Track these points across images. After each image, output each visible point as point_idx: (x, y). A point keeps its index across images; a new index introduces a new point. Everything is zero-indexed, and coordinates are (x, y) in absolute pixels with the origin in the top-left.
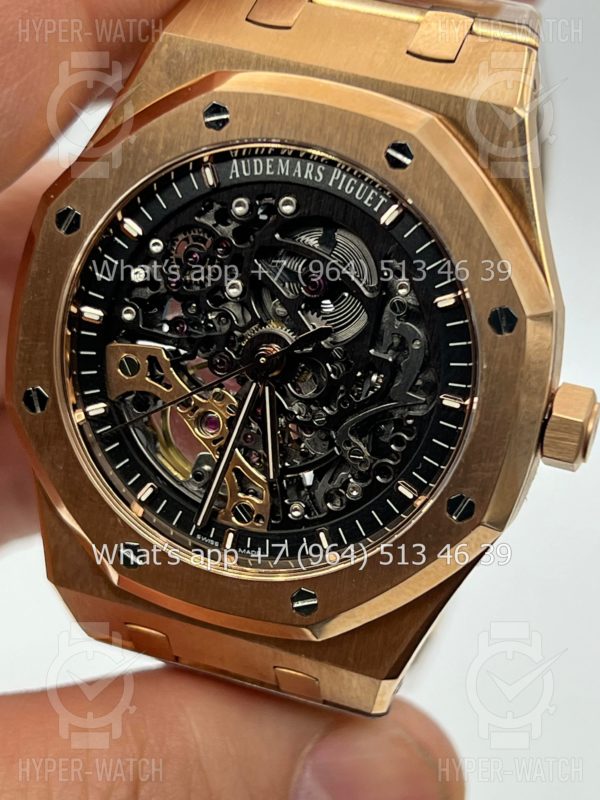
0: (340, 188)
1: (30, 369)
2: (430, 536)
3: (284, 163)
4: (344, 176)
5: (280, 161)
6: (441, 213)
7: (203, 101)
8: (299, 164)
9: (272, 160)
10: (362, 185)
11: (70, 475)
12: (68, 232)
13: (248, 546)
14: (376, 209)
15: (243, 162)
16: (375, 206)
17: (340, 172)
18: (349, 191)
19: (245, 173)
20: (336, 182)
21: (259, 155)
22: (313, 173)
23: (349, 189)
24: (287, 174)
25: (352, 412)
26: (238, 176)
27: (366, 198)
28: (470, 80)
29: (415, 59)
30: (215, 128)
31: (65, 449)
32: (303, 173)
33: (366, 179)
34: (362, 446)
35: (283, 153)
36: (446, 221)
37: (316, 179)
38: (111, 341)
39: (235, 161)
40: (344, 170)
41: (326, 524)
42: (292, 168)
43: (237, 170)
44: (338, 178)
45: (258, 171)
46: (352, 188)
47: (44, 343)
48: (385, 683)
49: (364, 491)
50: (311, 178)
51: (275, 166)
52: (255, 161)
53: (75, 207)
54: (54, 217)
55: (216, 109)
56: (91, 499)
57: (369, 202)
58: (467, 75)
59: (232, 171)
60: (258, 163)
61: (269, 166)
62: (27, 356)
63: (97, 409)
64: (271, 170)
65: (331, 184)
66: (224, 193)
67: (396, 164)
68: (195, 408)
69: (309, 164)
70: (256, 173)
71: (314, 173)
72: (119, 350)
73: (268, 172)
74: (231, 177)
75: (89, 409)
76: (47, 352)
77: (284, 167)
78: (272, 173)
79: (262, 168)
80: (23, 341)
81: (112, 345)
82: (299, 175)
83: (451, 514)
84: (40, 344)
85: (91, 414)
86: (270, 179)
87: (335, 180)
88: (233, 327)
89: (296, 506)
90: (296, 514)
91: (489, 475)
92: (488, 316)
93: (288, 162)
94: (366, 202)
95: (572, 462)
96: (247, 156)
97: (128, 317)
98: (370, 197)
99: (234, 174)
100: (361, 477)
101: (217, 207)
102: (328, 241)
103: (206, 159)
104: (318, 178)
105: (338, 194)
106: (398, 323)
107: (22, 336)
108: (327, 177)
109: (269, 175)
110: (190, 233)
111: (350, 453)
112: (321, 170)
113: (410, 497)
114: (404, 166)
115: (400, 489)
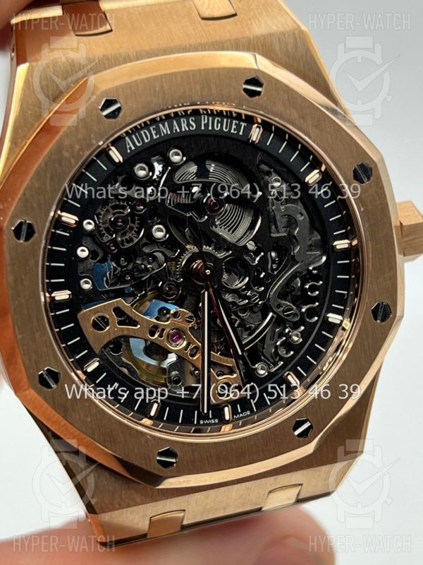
0: (210, 128)
3: (164, 126)
4: (210, 119)
5: (161, 125)
8: (175, 122)
9: (154, 127)
10: (225, 120)
12: (27, 239)
13: (240, 411)
14: (241, 133)
15: (134, 137)
16: (239, 131)
17: (206, 117)
18: (217, 128)
19: (138, 144)
20: (206, 125)
21: (142, 128)
22: (187, 125)
23: (217, 126)
24: (169, 133)
26: (133, 148)
27: (232, 128)
30: (113, 118)
32: (180, 128)
33: (225, 114)
34: (289, 304)
35: (159, 119)
37: (191, 128)
38: (80, 310)
39: (127, 139)
40: (207, 114)
41: (288, 369)
42: (171, 127)
43: (131, 144)
44: (206, 122)
45: (147, 138)
46: (219, 125)
49: (302, 334)
50: (187, 129)
51: (158, 131)
52: (142, 132)
53: (26, 219)
54: (12, 233)
55: (109, 103)
57: (235, 130)
59: (128, 147)
60: (145, 133)
61: (153, 132)
63: (92, 366)
64: (156, 135)
65: (203, 128)
67: (252, 94)
68: (163, 330)
69: (182, 120)
70: (146, 141)
71: (189, 125)
72: (88, 315)
73: (155, 137)
74: (129, 151)
75: (85, 368)
77: (165, 130)
78: (158, 136)
79: (149, 136)
81: (82, 313)
82: (178, 131)
84: (37, 335)
85: (89, 371)
86: (157, 141)
87: (205, 124)
89: (260, 366)
90: (263, 372)
92: (352, 174)
93: (166, 124)
94: (232, 131)
96: (134, 132)
97: (87, 287)
98: (234, 127)
99: (130, 148)
104: (193, 127)
105: (210, 133)
106: (282, 207)
107: (20, 334)
108: (199, 125)
109: (156, 139)
110: (108, 205)
111: (284, 312)
112: (192, 120)
113: (338, 322)
114: (259, 93)
115: (330, 320)
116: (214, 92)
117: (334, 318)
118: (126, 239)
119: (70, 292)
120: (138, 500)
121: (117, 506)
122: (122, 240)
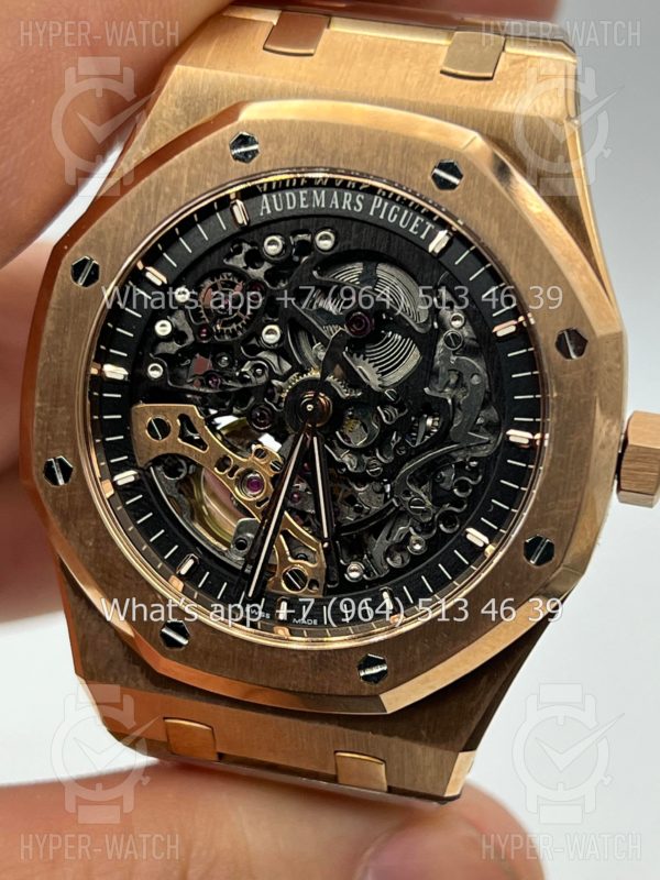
0: (382, 217)
1: (50, 437)
2: (507, 584)
3: (319, 195)
4: (386, 204)
5: (315, 192)
6: (497, 233)
7: (227, 132)
8: (335, 193)
9: (306, 192)
10: (406, 212)
11: (101, 551)
12: (86, 284)
14: (423, 237)
15: (274, 196)
16: (422, 233)
17: (381, 200)
19: (277, 209)
20: (378, 211)
21: (291, 187)
22: (351, 203)
23: (392, 218)
24: (323, 205)
25: (409, 458)
26: (269, 211)
27: (412, 225)
28: (512, 95)
29: (450, 78)
30: (243, 160)
31: (94, 523)
32: (341, 204)
33: (411, 205)
34: (423, 495)
35: (317, 183)
36: (503, 242)
37: (355, 209)
38: (137, 403)
39: (265, 196)
40: (386, 198)
41: (389, 583)
42: (328, 199)
43: (268, 206)
44: (379, 206)
45: (291, 205)
46: (396, 216)
47: (64, 408)
48: (462, 755)
49: (428, 543)
50: (349, 208)
51: (309, 200)
52: (287, 194)
53: (93, 257)
54: (70, 269)
55: (243, 140)
56: (126, 576)
57: (415, 230)
58: (507, 92)
59: (263, 207)
60: (291, 197)
61: (303, 199)
62: (46, 424)
63: (126, 477)
64: (305, 203)
65: (371, 213)
66: (255, 231)
67: (444, 185)
68: (236, 468)
69: (346, 194)
70: (289, 207)
71: (353, 204)
72: (146, 412)
73: (302, 206)
74: (262, 214)
75: (116, 478)
76: (68, 418)
77: (319, 199)
78: (307, 206)
79: (296, 201)
80: (41, 408)
81: (139, 406)
82: (337, 207)
83: (529, 558)
84: (60, 410)
85: (120, 483)
86: (304, 213)
87: (376, 210)
88: (273, 375)
89: (353, 566)
90: (355, 575)
91: (569, 512)
92: (555, 340)
95: (653, 495)
96: (277, 189)
97: (155, 374)
98: (415, 224)
99: (265, 210)
100: (425, 528)
101: (246, 247)
102: (369, 278)
103: (232, 197)
104: (358, 207)
105: (380, 224)
106: (454, 358)
107: (40, 401)
108: (367, 206)
109: (304, 209)
110: (218, 278)
111: (410, 503)
112: (360, 199)
113: (481, 545)
114: (453, 186)
115: (469, 537)
116: (390, 165)
117: (476, 537)
118: (228, 331)
119: (126, 373)
120: (141, 682)
121: (112, 679)
122: (222, 331)
